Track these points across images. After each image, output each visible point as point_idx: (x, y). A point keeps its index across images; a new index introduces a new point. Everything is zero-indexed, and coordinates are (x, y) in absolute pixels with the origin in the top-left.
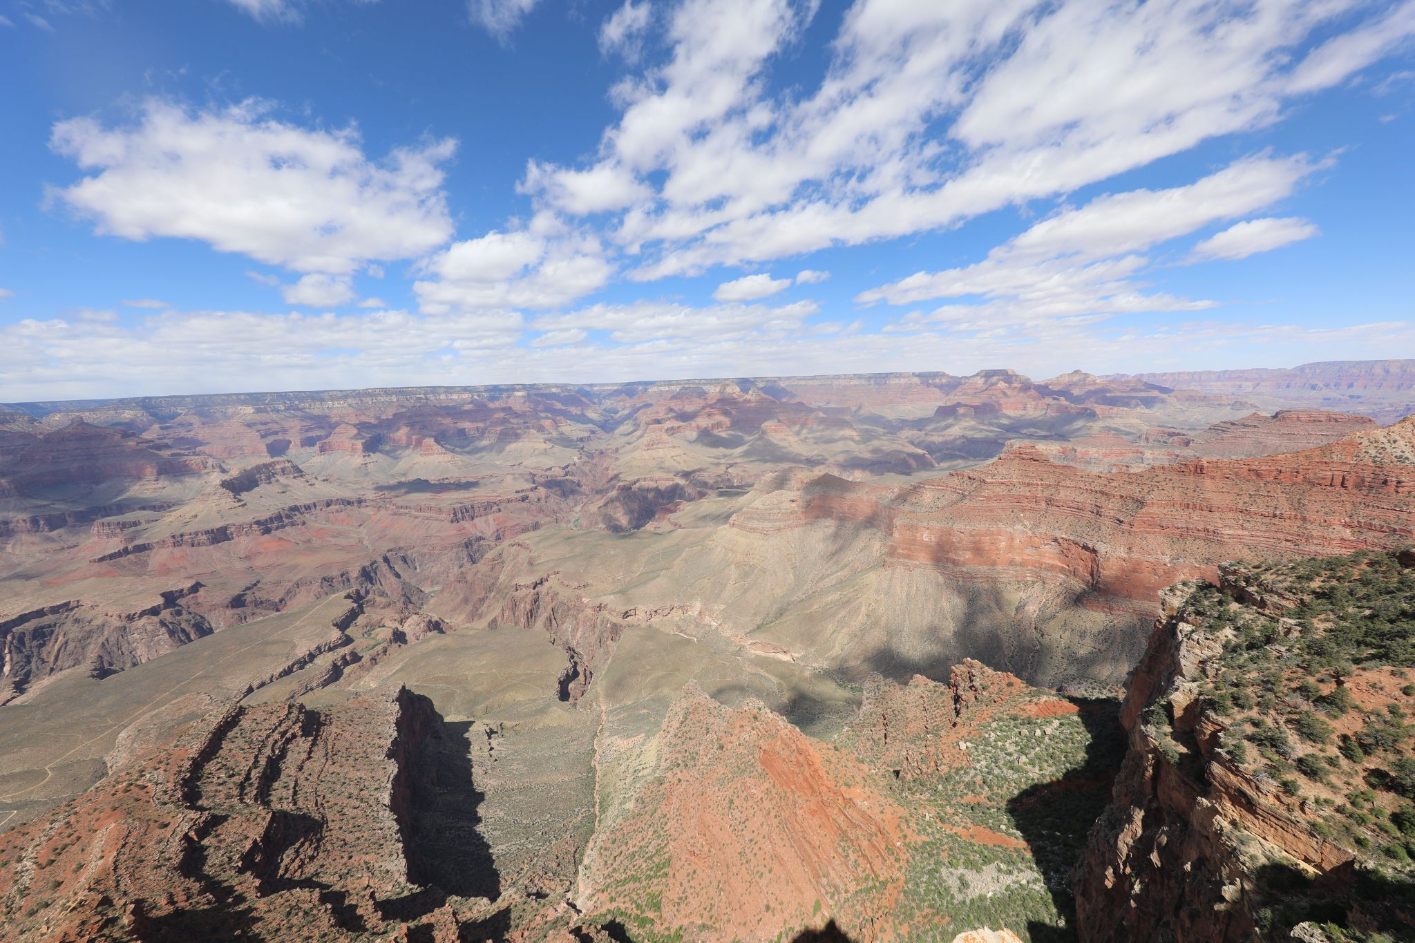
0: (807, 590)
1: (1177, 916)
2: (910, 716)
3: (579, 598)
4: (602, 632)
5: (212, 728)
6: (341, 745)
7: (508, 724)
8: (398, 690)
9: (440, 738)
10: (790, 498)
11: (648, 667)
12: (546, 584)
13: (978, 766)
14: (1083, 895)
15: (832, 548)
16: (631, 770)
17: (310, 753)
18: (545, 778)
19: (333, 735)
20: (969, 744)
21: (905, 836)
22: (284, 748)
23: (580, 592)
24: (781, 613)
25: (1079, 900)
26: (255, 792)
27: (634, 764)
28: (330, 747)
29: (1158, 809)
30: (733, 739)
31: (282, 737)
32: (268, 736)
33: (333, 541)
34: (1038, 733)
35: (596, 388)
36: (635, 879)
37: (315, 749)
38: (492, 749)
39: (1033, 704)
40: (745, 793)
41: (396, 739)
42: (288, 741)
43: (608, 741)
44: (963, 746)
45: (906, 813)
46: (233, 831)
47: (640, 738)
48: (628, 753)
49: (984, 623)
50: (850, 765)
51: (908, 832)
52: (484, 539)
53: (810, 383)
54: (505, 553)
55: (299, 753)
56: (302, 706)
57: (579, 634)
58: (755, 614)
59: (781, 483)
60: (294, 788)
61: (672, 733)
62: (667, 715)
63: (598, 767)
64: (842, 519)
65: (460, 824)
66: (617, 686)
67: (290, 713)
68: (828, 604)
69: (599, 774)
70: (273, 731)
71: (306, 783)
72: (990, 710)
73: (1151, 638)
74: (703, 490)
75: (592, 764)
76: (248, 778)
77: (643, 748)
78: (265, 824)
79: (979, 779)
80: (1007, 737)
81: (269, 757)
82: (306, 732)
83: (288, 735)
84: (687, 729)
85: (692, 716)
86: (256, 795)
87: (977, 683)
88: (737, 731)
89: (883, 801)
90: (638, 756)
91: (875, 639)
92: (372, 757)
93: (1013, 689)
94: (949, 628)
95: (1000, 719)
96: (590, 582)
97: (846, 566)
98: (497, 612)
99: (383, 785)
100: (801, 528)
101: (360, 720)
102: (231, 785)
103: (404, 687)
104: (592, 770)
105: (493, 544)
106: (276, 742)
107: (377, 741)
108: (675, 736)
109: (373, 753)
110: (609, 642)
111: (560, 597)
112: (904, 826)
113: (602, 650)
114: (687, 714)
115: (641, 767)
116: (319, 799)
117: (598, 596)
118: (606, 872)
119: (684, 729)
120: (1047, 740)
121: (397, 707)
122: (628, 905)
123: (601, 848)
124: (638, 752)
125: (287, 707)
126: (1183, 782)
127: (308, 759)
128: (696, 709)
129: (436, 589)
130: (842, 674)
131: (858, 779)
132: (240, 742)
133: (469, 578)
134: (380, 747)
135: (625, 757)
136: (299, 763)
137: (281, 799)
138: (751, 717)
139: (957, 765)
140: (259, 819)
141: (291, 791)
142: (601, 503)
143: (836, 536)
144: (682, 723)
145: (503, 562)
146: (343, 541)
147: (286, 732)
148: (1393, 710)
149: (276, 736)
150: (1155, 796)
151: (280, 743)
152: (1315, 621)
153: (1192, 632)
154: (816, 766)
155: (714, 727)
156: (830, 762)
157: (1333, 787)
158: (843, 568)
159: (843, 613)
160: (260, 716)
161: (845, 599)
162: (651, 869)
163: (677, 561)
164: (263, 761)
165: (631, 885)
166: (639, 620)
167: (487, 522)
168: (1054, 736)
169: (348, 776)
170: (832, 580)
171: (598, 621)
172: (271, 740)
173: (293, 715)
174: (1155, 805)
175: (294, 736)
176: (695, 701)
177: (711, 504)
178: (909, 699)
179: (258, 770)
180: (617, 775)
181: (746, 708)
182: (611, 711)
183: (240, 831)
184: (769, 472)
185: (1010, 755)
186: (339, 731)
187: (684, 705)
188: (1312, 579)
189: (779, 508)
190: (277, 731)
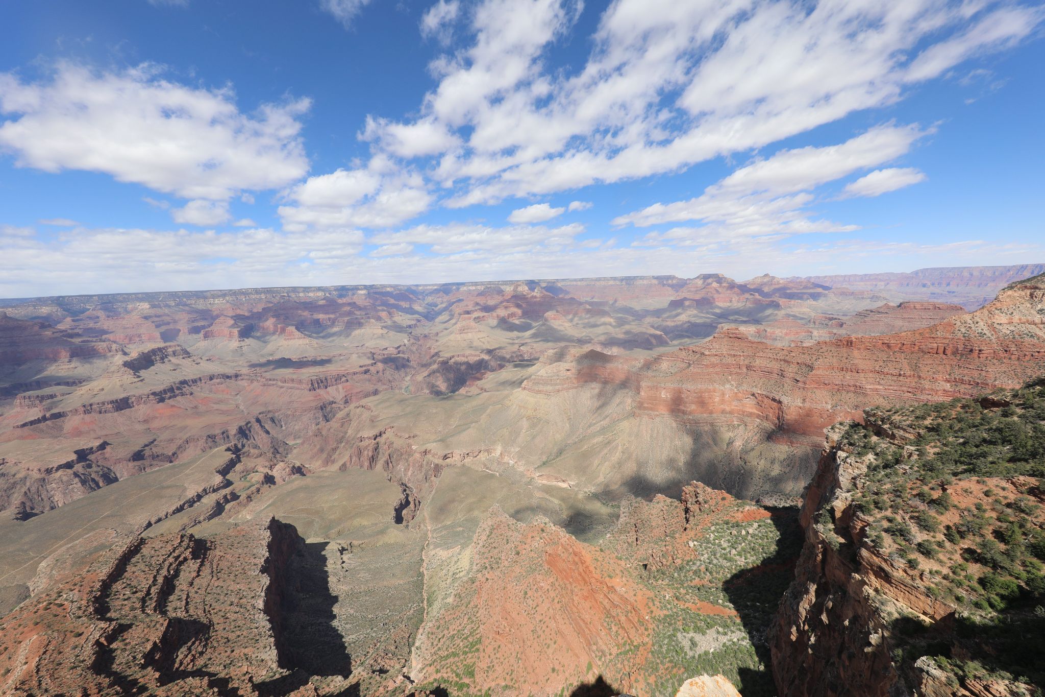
0: (579, 435)
1: (840, 657)
2: (654, 524)
3: (409, 446)
4: (427, 472)
5: (118, 556)
6: (224, 564)
7: (355, 543)
8: (269, 520)
9: (303, 556)
10: (567, 367)
11: (463, 496)
12: (384, 435)
13: (702, 559)
14: (776, 647)
15: (597, 404)
16: (451, 574)
17: (199, 572)
18: (385, 583)
19: (217, 558)
20: (695, 543)
21: (652, 612)
22: (177, 568)
23: (410, 441)
24: (560, 452)
25: (774, 650)
26: (155, 604)
27: (452, 569)
28: (215, 567)
29: (825, 583)
30: (527, 546)
31: (176, 560)
32: (165, 560)
33: (216, 406)
34: (744, 532)
35: (420, 288)
36: (454, 655)
37: (203, 568)
38: (343, 562)
39: (740, 513)
40: (536, 586)
41: (268, 558)
42: (181, 563)
43: (433, 553)
44: (691, 544)
45: (652, 595)
46: (136, 636)
47: (457, 549)
48: (448, 561)
49: (707, 456)
50: (612, 562)
51: (654, 609)
52: (335, 403)
53: (579, 283)
54: (352, 413)
55: (190, 572)
56: (192, 536)
57: (410, 473)
58: (541, 454)
59: (560, 357)
60: (186, 599)
61: (481, 544)
62: (477, 531)
63: (425, 572)
64: (605, 383)
65: (319, 621)
66: (441, 511)
67: (182, 541)
68: (594, 445)
69: (426, 577)
70: (169, 556)
71: (196, 596)
72: (710, 518)
73: (819, 462)
74: (502, 363)
75: (421, 570)
76: (148, 593)
77: (460, 557)
78: (163, 629)
79: (703, 568)
80: (722, 536)
81: (165, 577)
82: (195, 556)
83: (181, 559)
84: (492, 541)
85: (496, 531)
86: (155, 607)
87: (700, 499)
88: (529, 540)
89: (635, 586)
90: (456, 562)
91: (630, 469)
92: (249, 573)
93: (726, 503)
94: (682, 459)
95: (717, 524)
96: (418, 433)
97: (607, 417)
98: (346, 458)
99: (258, 594)
100: (574, 390)
101: (239, 545)
102: (135, 600)
103: (273, 518)
104: (421, 575)
105: (342, 407)
106: (171, 564)
107: (253, 561)
108: (484, 546)
109: (250, 570)
110: (433, 478)
111: (395, 445)
112: (651, 604)
113: (427, 484)
114: (492, 529)
115: (458, 571)
116: (206, 607)
117: (424, 444)
118: (433, 651)
119: (490, 541)
120: (749, 538)
121: (269, 533)
122: (449, 674)
123: (429, 633)
124: (456, 559)
125: (179, 537)
126: (844, 564)
127: (197, 576)
128: (499, 525)
129: (298, 441)
130: (606, 495)
131: (618, 572)
132: (142, 566)
133: (324, 433)
134: (255, 565)
135: (446, 564)
136: (190, 580)
137: (176, 609)
138: (540, 530)
139: (687, 558)
140: (158, 626)
141: (184, 602)
142: (426, 374)
143: (600, 395)
144: (488, 536)
145: (350, 420)
146: (223, 407)
147: (179, 556)
148: (978, 507)
149: (171, 560)
150: (824, 574)
151: (174, 565)
152: (928, 447)
153: (847, 457)
154: (587, 564)
155: (513, 539)
156: (597, 560)
157: (941, 562)
158: (604, 419)
159: (606, 451)
160: (157, 544)
161: (607, 441)
162: (467, 647)
163: (484, 416)
164: (160, 580)
165: (451, 660)
166: (455, 461)
167: (337, 390)
168: (755, 535)
169: (229, 588)
170: (597, 427)
171: (425, 463)
172: (167, 563)
173: (184, 543)
174: (823, 580)
175: (185, 559)
176: (498, 520)
177: (508, 373)
178: (652, 512)
179: (156, 587)
180: (440, 578)
181: (536, 524)
182: (435, 530)
183: (142, 635)
184: (551, 349)
185: (724, 549)
186: (222, 554)
187: (490, 523)
188: (924, 418)
189: (558, 376)
190: (171, 556)
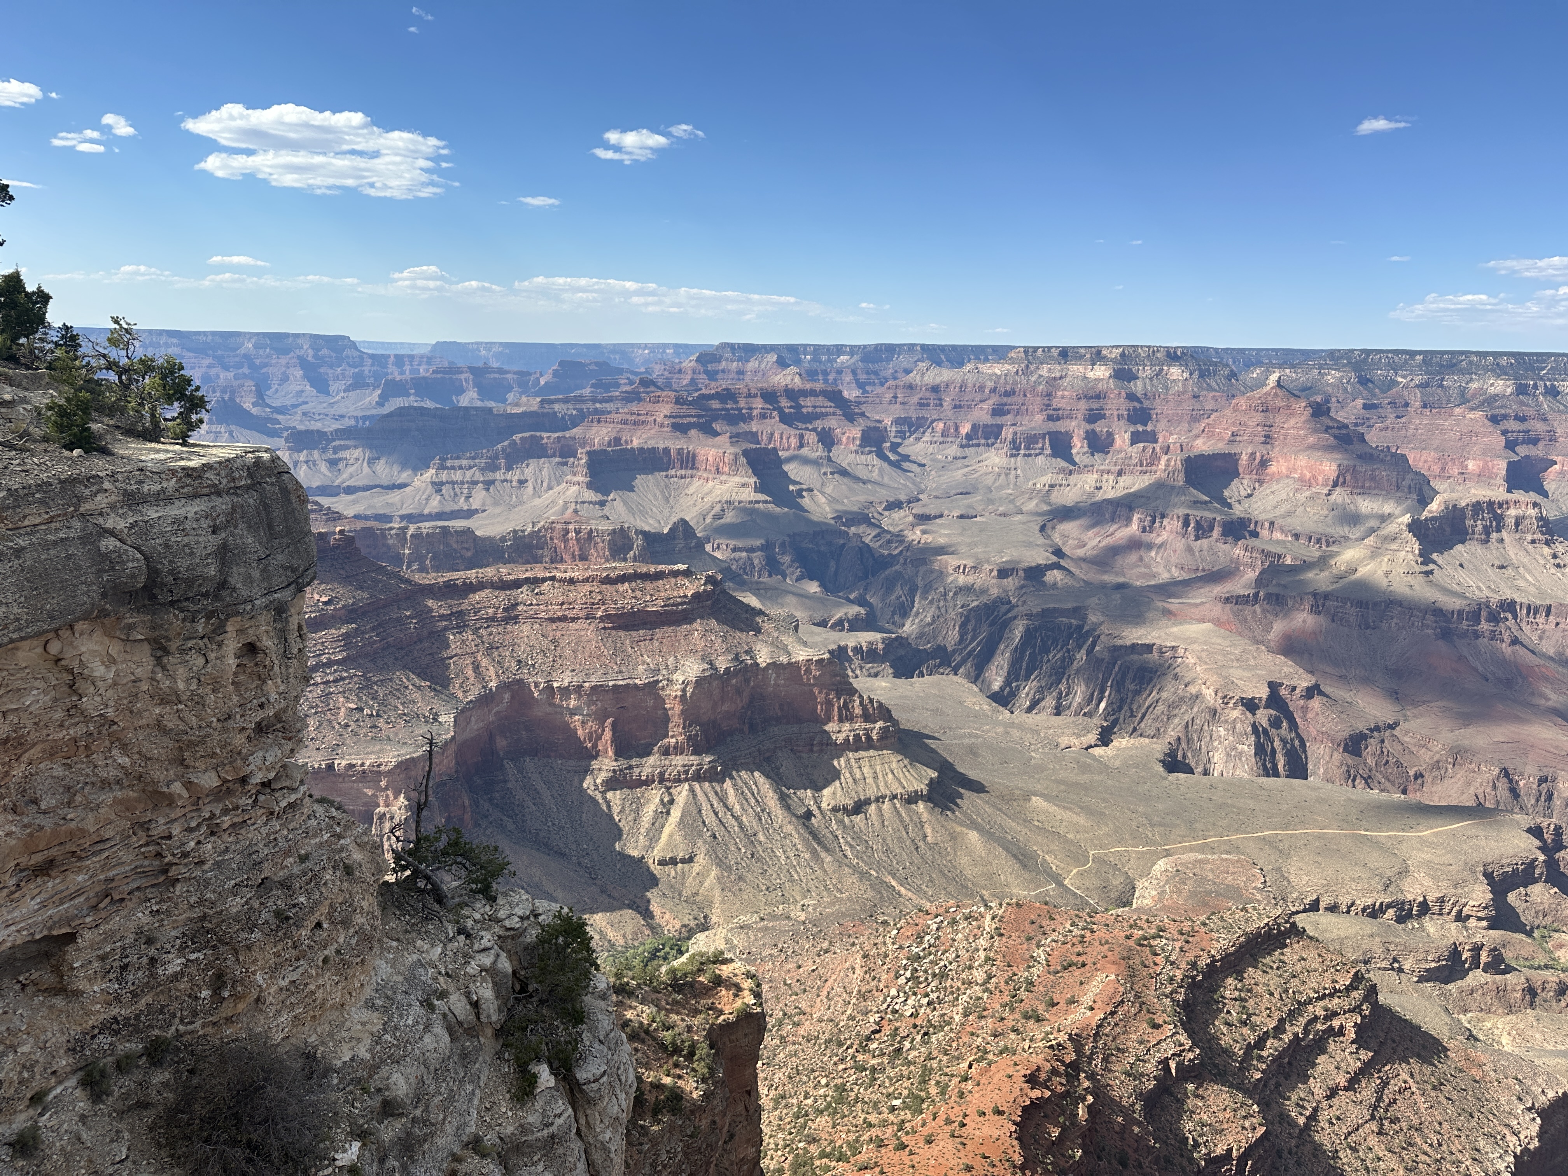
5: (1249, 930)
17: (1352, 1082)
19: (1400, 1084)
28: (1386, 1100)
31: (1327, 1018)
32: (1309, 1001)
42: (1332, 1034)
55: (1338, 1068)
56: (1374, 991)
67: (1352, 988)
70: (1319, 999)
76: (1260, 1045)
78: (1251, 1138)
81: (1296, 1035)
83: (1336, 1023)
106: (1315, 1021)
125: (1353, 973)
127: (1346, 1089)
132: (1273, 980)
136: (1331, 1083)
140: (1248, 1124)
147: (1332, 1015)
149: (1320, 1011)
151: (1319, 1028)
160: (1312, 959)
164: (1286, 1038)
172: (1310, 1012)
173: (1355, 994)
175: (1341, 1032)
179: (1276, 1043)
183: (1219, 1117)
190: (1322, 1003)
